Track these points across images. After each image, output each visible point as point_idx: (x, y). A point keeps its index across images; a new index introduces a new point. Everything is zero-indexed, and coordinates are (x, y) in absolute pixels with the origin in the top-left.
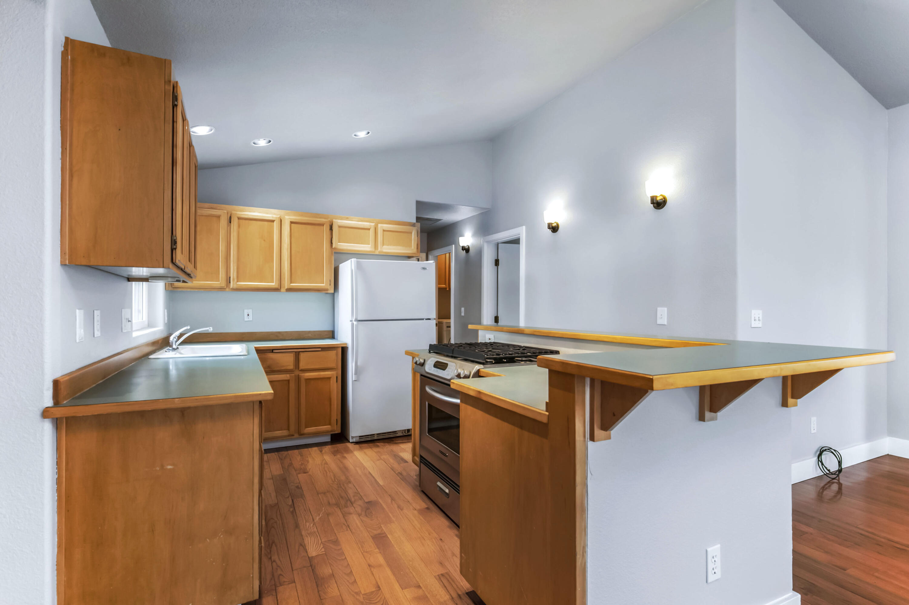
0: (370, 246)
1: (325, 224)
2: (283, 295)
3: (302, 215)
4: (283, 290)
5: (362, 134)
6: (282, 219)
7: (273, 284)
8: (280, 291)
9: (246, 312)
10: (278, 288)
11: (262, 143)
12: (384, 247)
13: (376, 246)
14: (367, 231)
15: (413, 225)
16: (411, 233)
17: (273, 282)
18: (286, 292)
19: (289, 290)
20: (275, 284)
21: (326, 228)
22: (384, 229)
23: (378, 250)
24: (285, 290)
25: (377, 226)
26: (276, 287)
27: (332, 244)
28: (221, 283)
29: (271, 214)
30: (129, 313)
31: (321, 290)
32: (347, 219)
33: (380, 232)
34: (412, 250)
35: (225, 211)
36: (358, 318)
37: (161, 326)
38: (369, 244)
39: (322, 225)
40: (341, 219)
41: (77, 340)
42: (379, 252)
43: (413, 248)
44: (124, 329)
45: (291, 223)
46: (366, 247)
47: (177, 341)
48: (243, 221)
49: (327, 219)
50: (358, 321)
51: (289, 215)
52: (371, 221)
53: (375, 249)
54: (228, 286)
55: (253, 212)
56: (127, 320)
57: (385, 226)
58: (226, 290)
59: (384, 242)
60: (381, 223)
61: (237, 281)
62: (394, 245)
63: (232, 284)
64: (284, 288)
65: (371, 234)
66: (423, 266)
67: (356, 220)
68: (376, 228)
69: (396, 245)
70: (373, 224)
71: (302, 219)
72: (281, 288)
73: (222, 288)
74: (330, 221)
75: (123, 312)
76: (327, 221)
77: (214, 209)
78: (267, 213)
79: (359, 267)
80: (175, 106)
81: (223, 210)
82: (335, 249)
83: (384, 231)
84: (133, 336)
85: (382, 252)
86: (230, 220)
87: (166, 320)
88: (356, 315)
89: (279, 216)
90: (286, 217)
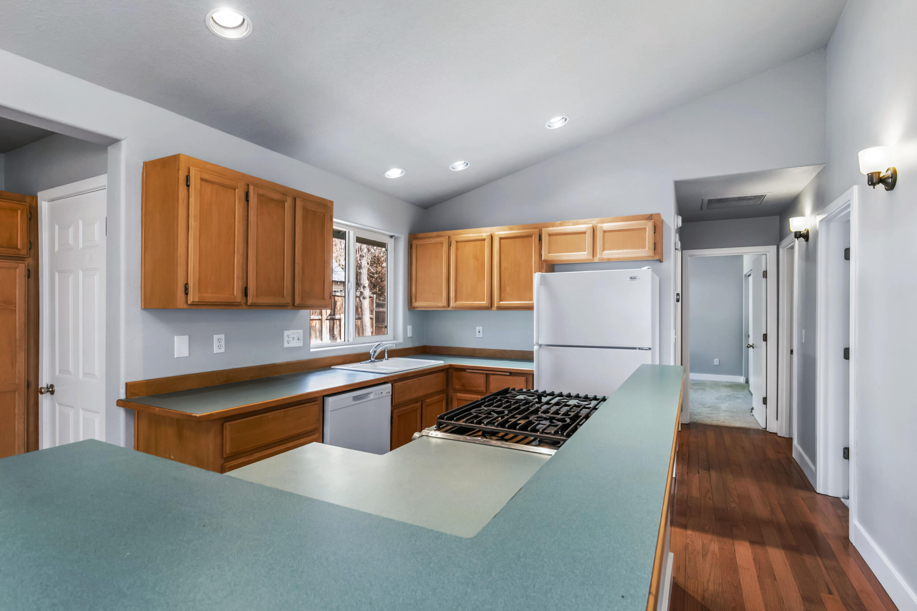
0: (586, 253)
1: (533, 234)
2: (494, 314)
4: (494, 308)
5: (557, 123)
6: (492, 236)
7: (484, 303)
8: (492, 310)
9: (478, 328)
10: (488, 307)
11: (460, 166)
12: (604, 252)
13: (594, 254)
14: (582, 236)
15: (648, 218)
16: (645, 229)
17: (484, 301)
18: (497, 310)
19: (500, 308)
20: (486, 302)
21: (534, 240)
22: (604, 230)
23: (595, 258)
24: (496, 309)
25: (596, 227)
26: (487, 305)
27: (541, 255)
28: (444, 303)
29: (484, 233)
30: (299, 333)
31: (530, 308)
32: (561, 225)
33: (599, 235)
34: (646, 252)
35: (447, 237)
36: (540, 343)
37: (401, 340)
38: (585, 251)
39: (529, 236)
40: (553, 226)
41: (176, 357)
42: (596, 260)
43: (647, 249)
44: (286, 345)
45: (501, 239)
46: (582, 255)
47: (374, 355)
48: (461, 243)
49: (536, 228)
50: (540, 346)
51: (499, 231)
52: (589, 222)
53: (593, 256)
54: (449, 305)
55: (469, 233)
56: (293, 338)
57: (607, 226)
58: (449, 309)
59: (606, 246)
60: (603, 222)
61: (456, 301)
62: (619, 249)
63: (452, 304)
64: (494, 306)
65: (588, 237)
66: (633, 275)
67: (571, 224)
68: (594, 230)
69: (623, 248)
70: (591, 225)
71: (510, 234)
72: (491, 306)
73: (444, 307)
74: (539, 230)
75: (286, 333)
76: (537, 231)
77: (439, 236)
78: (481, 233)
79: (544, 282)
80: (188, 186)
81: (446, 236)
82: (545, 261)
83: (605, 232)
84: (312, 350)
85: (604, 259)
86: (450, 245)
87: (409, 334)
88: (538, 337)
89: (489, 234)
90: (497, 233)
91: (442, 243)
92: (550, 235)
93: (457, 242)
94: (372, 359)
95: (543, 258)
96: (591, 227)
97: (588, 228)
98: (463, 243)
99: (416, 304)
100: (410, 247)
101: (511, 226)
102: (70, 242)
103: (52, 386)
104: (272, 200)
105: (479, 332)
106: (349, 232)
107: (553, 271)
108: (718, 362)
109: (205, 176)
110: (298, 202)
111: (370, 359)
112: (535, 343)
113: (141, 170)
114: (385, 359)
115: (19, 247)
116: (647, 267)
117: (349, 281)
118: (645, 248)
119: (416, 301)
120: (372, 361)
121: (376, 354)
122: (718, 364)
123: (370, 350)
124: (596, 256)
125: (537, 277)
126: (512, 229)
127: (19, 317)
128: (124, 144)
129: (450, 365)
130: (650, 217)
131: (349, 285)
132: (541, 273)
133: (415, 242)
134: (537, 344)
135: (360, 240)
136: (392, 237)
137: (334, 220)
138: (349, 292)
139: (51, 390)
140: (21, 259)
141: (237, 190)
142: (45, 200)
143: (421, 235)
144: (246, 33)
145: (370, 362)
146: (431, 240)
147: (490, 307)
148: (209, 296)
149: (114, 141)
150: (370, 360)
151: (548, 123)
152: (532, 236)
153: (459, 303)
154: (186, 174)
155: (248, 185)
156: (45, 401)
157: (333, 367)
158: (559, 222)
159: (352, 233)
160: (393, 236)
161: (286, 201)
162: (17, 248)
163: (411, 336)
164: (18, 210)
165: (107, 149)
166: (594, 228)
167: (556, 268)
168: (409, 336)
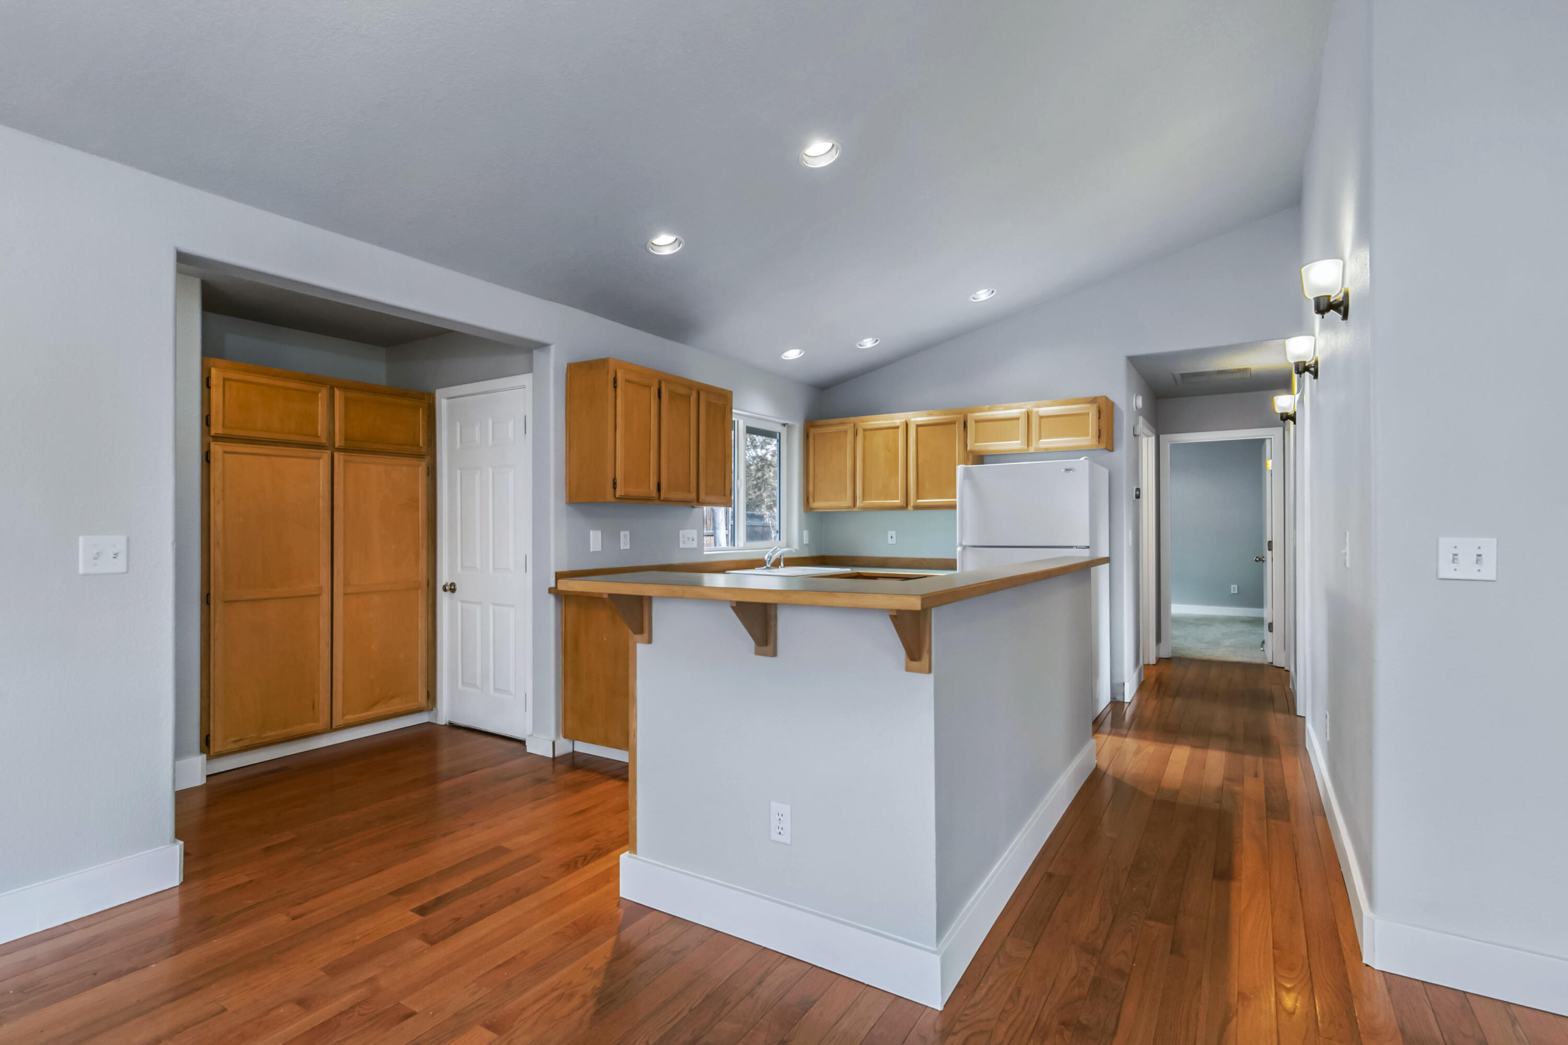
0: (1019, 442)
1: (956, 421)
2: (910, 514)
3: (945, 414)
4: (910, 507)
5: (983, 295)
6: (908, 422)
7: (898, 502)
8: (907, 510)
9: (890, 533)
10: (902, 506)
11: (868, 343)
12: (1040, 441)
13: (1029, 443)
14: (1015, 422)
15: (1092, 401)
16: (1088, 414)
17: (898, 499)
18: (914, 510)
19: (917, 508)
20: (900, 499)
21: (958, 427)
22: (1041, 415)
23: (1030, 448)
24: (912, 508)
25: (1031, 412)
26: (902, 504)
27: (966, 445)
28: (848, 502)
29: (898, 419)
30: (693, 533)
31: (953, 507)
32: (990, 410)
33: (1035, 421)
34: (1088, 440)
35: (852, 424)
36: (964, 543)
37: (796, 546)
38: (1018, 440)
39: (952, 423)
40: (980, 411)
41: (591, 550)
42: (1032, 450)
43: (1090, 437)
44: (682, 546)
45: (918, 426)
46: (1015, 444)
47: (769, 561)
48: (869, 432)
49: (960, 414)
50: (964, 547)
51: (918, 417)
52: (1024, 407)
53: (1028, 445)
54: (855, 505)
55: (879, 420)
56: (688, 538)
57: (1045, 410)
58: (855, 509)
59: (1043, 434)
60: (1039, 407)
61: (863, 500)
62: (1058, 437)
63: (859, 504)
64: (910, 505)
65: (1022, 423)
66: (1068, 467)
67: (1002, 408)
68: (1028, 415)
69: (1062, 436)
70: (1024, 410)
71: (928, 420)
72: (907, 505)
73: (849, 508)
74: (964, 416)
75: (681, 532)
76: (961, 417)
77: (842, 424)
78: (892, 419)
79: (968, 475)
80: (615, 387)
81: (850, 423)
82: (971, 452)
83: (1041, 417)
84: (705, 553)
85: (1040, 449)
86: (856, 434)
87: (806, 541)
88: (961, 539)
89: (904, 420)
90: (913, 420)
91: (846, 432)
92: (976, 422)
93: (864, 430)
94: (768, 566)
95: (969, 448)
96: (1025, 412)
97: (1021, 413)
98: (872, 432)
99: (816, 504)
100: (806, 437)
101: (931, 412)
102: (477, 440)
103: (453, 584)
104: (680, 395)
105: (892, 537)
106: (738, 422)
107: (982, 463)
108: (1236, 589)
109: (630, 377)
110: (702, 395)
111: (765, 565)
112: (958, 544)
113: (565, 371)
114: (781, 567)
115: (421, 445)
116: (1084, 458)
117: (738, 478)
118: (1089, 436)
119: (814, 501)
120: (767, 568)
121: (772, 561)
122: (1236, 592)
123: (765, 556)
124: (1032, 446)
125: (960, 469)
126: (931, 415)
127: (422, 515)
128: (553, 348)
129: (859, 573)
130: (1093, 400)
131: (739, 481)
132: (965, 466)
133: (812, 431)
134: (961, 545)
135: (750, 431)
136: (784, 425)
137: (734, 411)
138: (738, 490)
139: (452, 588)
140: (420, 456)
141: (652, 388)
142: (444, 398)
143: (819, 422)
144: (678, 249)
145: (765, 569)
146: (831, 428)
147: (905, 507)
148: (634, 491)
149: (543, 346)
150: (765, 567)
151: (974, 296)
152: (955, 423)
153: (868, 502)
154: (614, 376)
155: (660, 382)
156: (444, 599)
157: (727, 572)
158: (988, 406)
159: (741, 422)
160: (786, 424)
161: (692, 395)
162: (419, 446)
163: (807, 542)
164: (420, 408)
165: (532, 352)
166: (1029, 413)
167: (986, 459)
168: (805, 543)
